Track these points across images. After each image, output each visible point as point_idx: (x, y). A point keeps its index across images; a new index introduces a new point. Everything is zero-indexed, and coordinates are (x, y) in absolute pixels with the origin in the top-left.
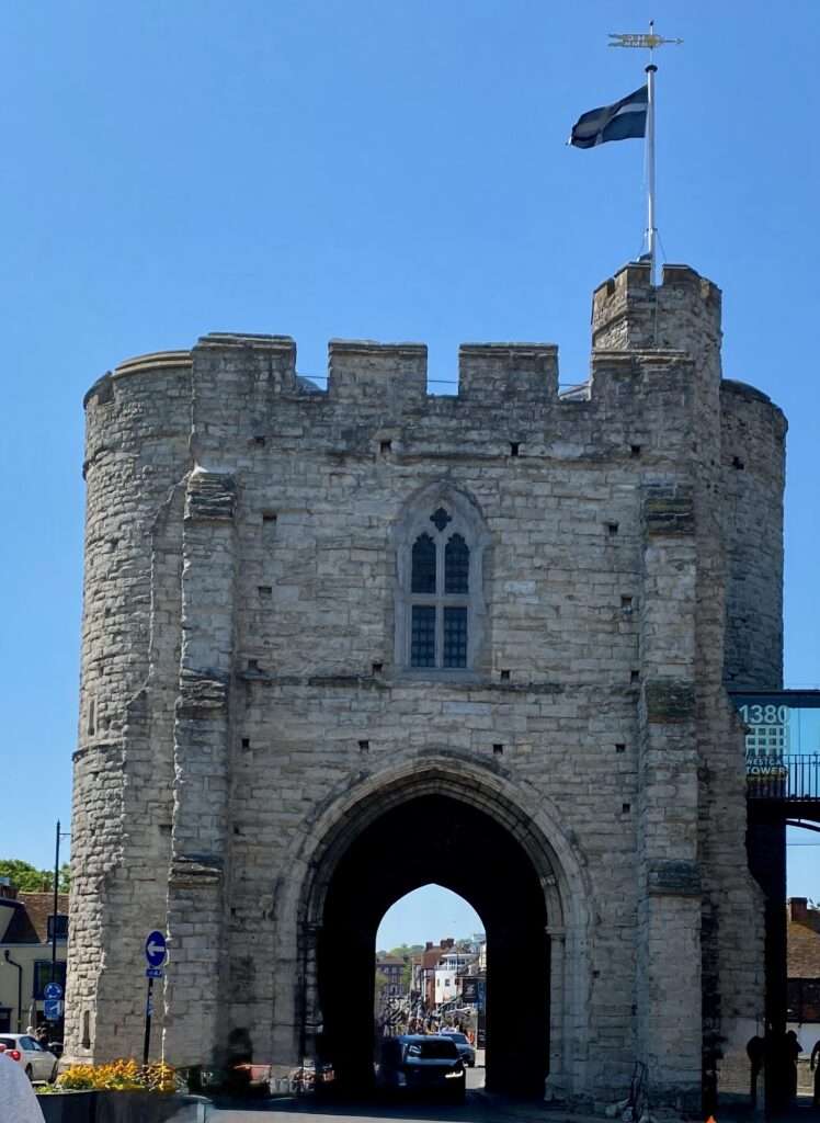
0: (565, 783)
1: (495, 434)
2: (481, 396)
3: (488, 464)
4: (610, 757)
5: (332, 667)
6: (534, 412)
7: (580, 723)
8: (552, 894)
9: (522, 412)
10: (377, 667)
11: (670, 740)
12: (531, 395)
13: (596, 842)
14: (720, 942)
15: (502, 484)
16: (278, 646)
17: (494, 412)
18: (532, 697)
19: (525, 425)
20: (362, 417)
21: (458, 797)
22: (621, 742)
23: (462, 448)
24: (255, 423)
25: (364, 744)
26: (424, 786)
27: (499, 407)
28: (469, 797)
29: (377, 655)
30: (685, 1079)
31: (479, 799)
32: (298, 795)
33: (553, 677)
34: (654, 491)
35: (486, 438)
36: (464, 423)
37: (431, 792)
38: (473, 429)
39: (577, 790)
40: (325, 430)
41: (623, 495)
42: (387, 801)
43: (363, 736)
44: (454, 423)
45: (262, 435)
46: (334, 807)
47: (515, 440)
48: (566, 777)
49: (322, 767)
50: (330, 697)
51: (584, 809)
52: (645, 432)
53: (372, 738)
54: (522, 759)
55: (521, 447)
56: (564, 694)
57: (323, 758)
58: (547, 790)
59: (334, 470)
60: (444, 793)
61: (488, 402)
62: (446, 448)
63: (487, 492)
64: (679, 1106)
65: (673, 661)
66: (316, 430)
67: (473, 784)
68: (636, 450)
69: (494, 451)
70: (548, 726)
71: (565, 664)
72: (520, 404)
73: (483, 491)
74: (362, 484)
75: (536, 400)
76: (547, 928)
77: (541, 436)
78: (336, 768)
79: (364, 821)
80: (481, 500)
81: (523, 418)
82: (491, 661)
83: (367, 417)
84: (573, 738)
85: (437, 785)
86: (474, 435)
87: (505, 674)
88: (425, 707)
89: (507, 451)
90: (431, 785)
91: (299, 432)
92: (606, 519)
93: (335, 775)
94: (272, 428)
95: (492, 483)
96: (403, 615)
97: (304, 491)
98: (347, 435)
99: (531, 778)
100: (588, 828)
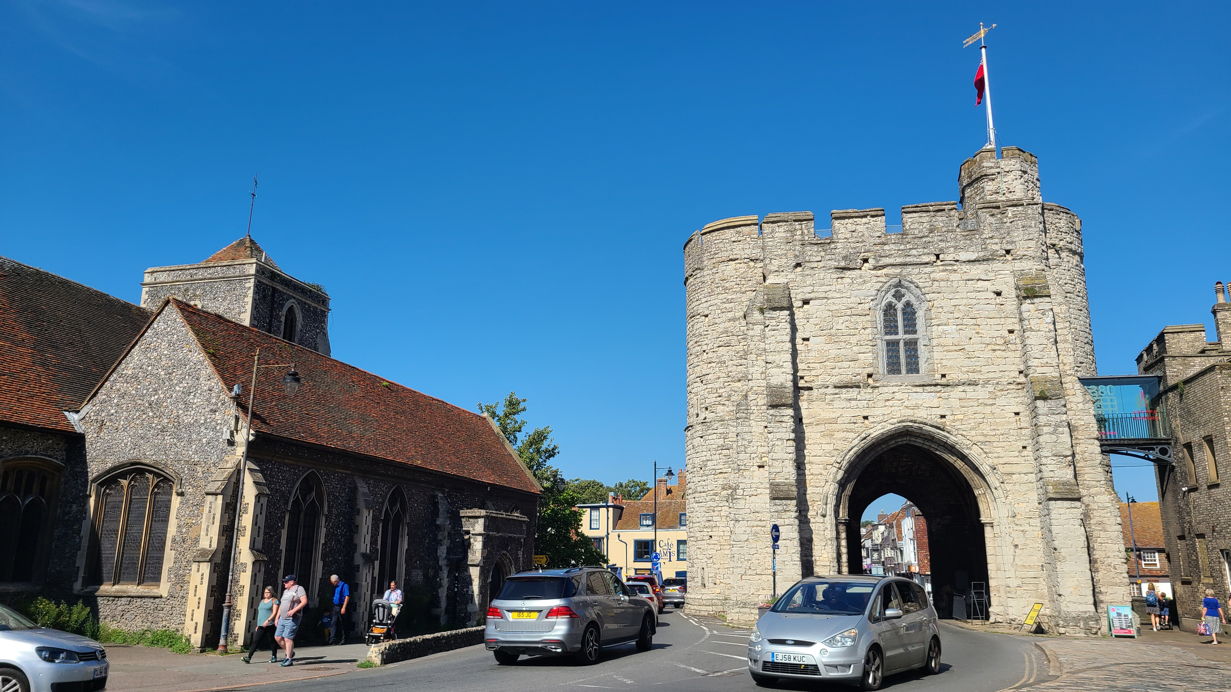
0: (986, 436)
1: (925, 250)
2: (916, 232)
3: (923, 266)
4: (1011, 420)
5: (846, 379)
6: (946, 237)
7: (991, 401)
8: (983, 499)
9: (940, 238)
10: (870, 376)
11: (1050, 409)
12: (944, 229)
13: (1008, 469)
14: (1093, 527)
15: (932, 276)
16: (814, 369)
17: (924, 239)
18: (961, 388)
19: (942, 245)
20: (852, 248)
21: (921, 445)
22: (1017, 411)
23: (908, 260)
24: (796, 256)
25: (866, 418)
26: (900, 440)
27: (927, 236)
28: (927, 445)
29: (870, 370)
30: (1084, 610)
31: (933, 446)
32: (831, 447)
33: (972, 377)
34: (1022, 274)
35: (921, 253)
36: (908, 246)
37: (905, 442)
38: (913, 249)
39: (993, 439)
40: (833, 256)
41: (1003, 276)
42: (880, 448)
43: (866, 414)
44: (902, 247)
45: (799, 262)
46: (851, 453)
47: (938, 253)
48: (985, 432)
49: (844, 431)
50: (845, 394)
51: (999, 450)
52: (1013, 242)
53: (870, 414)
54: (958, 423)
55: (941, 256)
56: (980, 386)
57: (844, 426)
58: (975, 439)
59: (839, 276)
60: (912, 443)
61: (921, 235)
62: (899, 260)
63: (924, 280)
64: (1082, 626)
65: (1047, 365)
66: (828, 257)
67: (930, 438)
68: (1008, 252)
69: (926, 259)
70: (972, 404)
71: (978, 369)
72: (939, 234)
73: (921, 280)
74: (855, 282)
75: (948, 231)
76: (981, 519)
77: (952, 249)
78: (852, 432)
79: (868, 460)
80: (921, 285)
81: (941, 241)
82: (935, 369)
83: (855, 248)
84: (988, 410)
85: (908, 438)
86: (914, 252)
87: (944, 376)
88: (898, 396)
89: (934, 258)
90: (905, 439)
91: (819, 259)
92: (994, 290)
93: (852, 435)
94: (804, 258)
95: (926, 276)
96: (882, 347)
97: (824, 288)
98: (845, 258)
99: (964, 433)
100: (1002, 461)
